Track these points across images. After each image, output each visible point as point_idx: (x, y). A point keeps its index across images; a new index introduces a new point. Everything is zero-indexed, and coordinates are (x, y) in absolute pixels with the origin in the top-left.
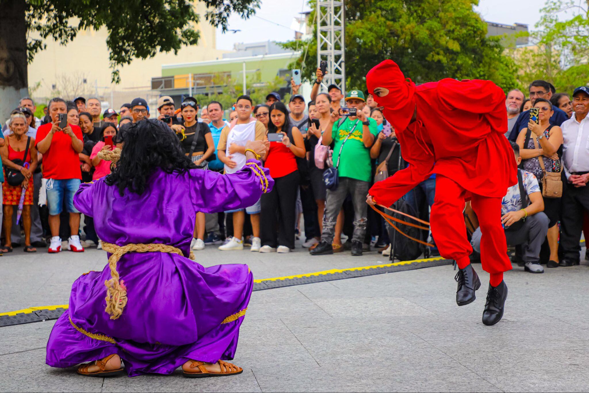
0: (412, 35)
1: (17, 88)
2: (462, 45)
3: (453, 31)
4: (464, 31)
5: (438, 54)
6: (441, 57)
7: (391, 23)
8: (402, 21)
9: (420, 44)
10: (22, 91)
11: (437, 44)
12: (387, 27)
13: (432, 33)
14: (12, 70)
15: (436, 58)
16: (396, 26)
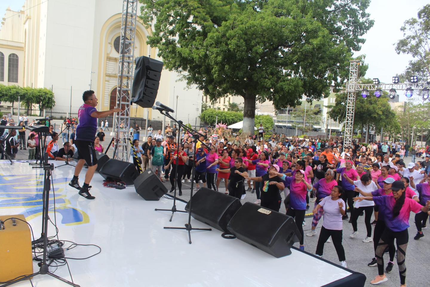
0: (368, 108)
1: (252, 118)
2: (383, 112)
3: (380, 108)
4: (384, 108)
5: (375, 114)
6: (376, 115)
7: (362, 104)
8: (365, 104)
9: (370, 111)
10: (253, 119)
11: (375, 112)
12: (361, 105)
13: (374, 108)
14: (251, 113)
15: (374, 115)
16: (363, 105)
